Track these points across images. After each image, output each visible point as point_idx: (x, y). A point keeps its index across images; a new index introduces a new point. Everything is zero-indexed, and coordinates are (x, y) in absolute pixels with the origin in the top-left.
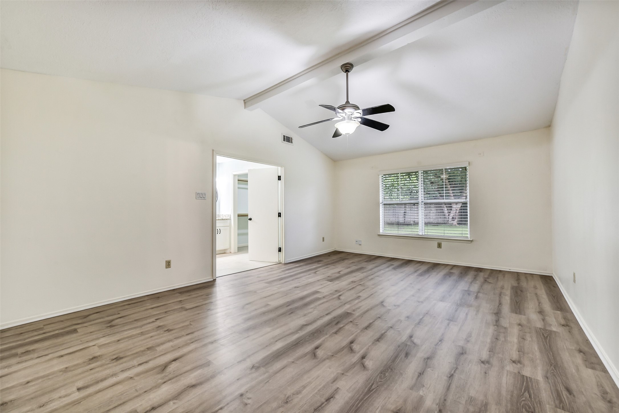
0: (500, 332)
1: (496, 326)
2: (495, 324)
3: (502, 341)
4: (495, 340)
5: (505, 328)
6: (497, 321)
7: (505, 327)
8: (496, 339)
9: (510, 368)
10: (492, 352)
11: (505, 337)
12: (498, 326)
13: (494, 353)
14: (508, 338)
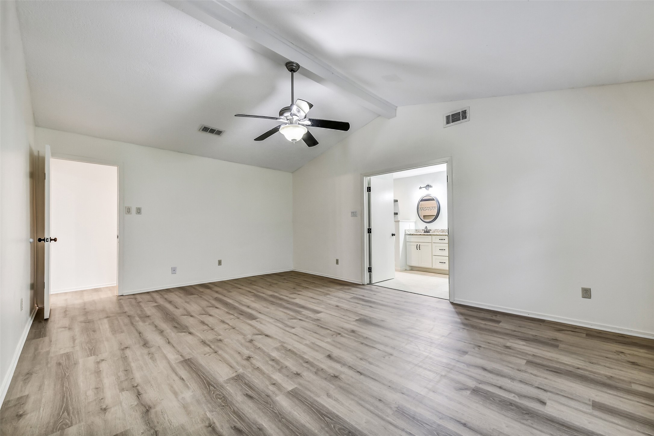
0: (126, 380)
1: (136, 385)
2: (139, 388)
3: (119, 372)
4: (127, 368)
5: (122, 390)
6: (139, 394)
7: (124, 391)
8: (126, 370)
9: (104, 355)
10: (124, 358)
11: (118, 378)
12: (133, 387)
13: (121, 357)
14: (114, 378)
